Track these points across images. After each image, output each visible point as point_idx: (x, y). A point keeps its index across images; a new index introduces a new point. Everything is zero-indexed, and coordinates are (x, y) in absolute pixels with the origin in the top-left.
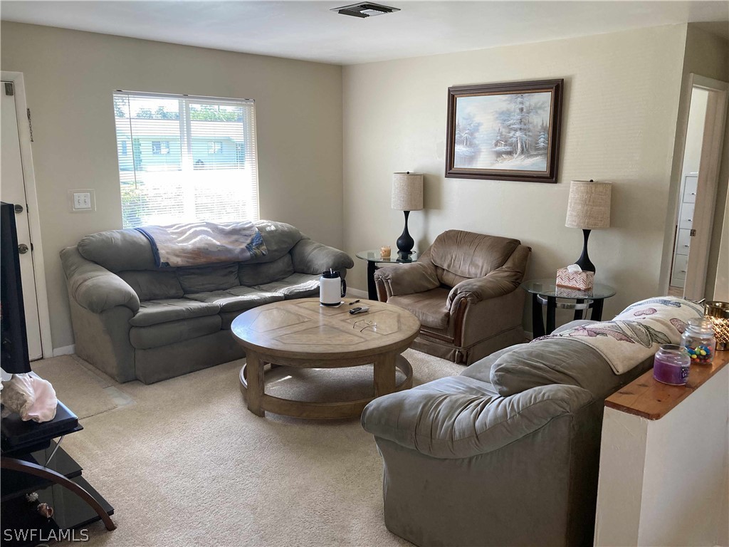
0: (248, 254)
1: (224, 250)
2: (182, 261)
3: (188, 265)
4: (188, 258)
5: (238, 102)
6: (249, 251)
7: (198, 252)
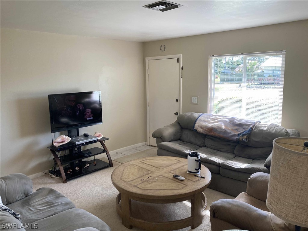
0: (236, 138)
1: (225, 132)
2: (202, 131)
3: (205, 133)
4: (206, 130)
5: (274, 53)
6: (238, 136)
7: (212, 129)
